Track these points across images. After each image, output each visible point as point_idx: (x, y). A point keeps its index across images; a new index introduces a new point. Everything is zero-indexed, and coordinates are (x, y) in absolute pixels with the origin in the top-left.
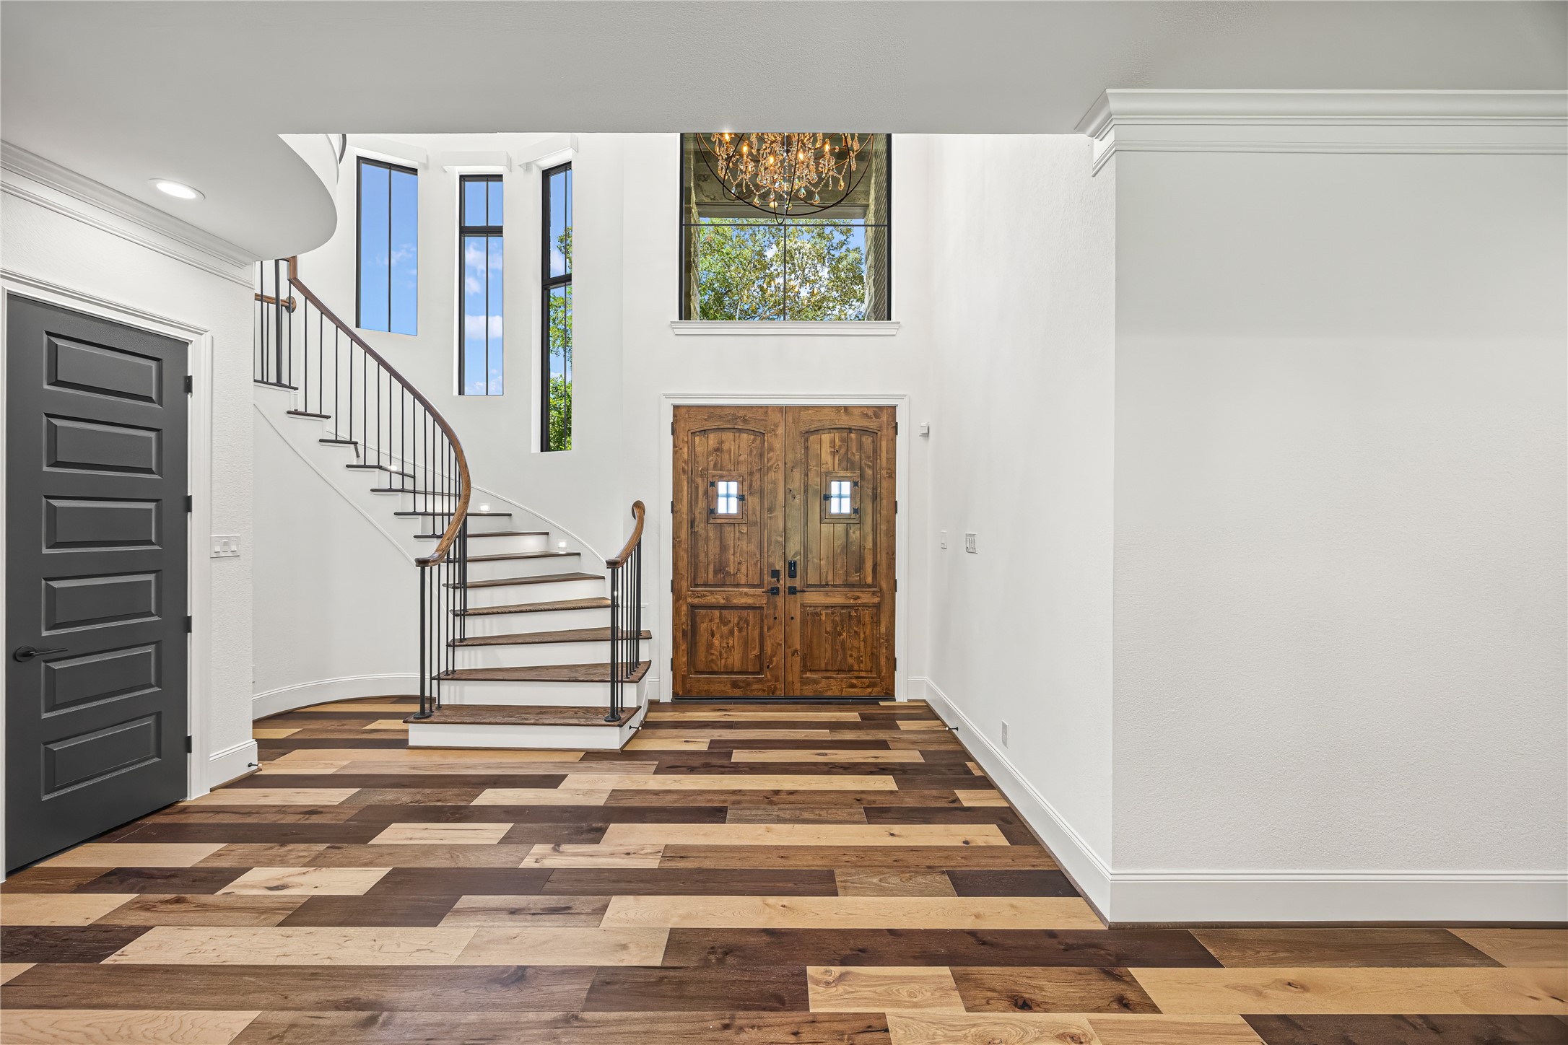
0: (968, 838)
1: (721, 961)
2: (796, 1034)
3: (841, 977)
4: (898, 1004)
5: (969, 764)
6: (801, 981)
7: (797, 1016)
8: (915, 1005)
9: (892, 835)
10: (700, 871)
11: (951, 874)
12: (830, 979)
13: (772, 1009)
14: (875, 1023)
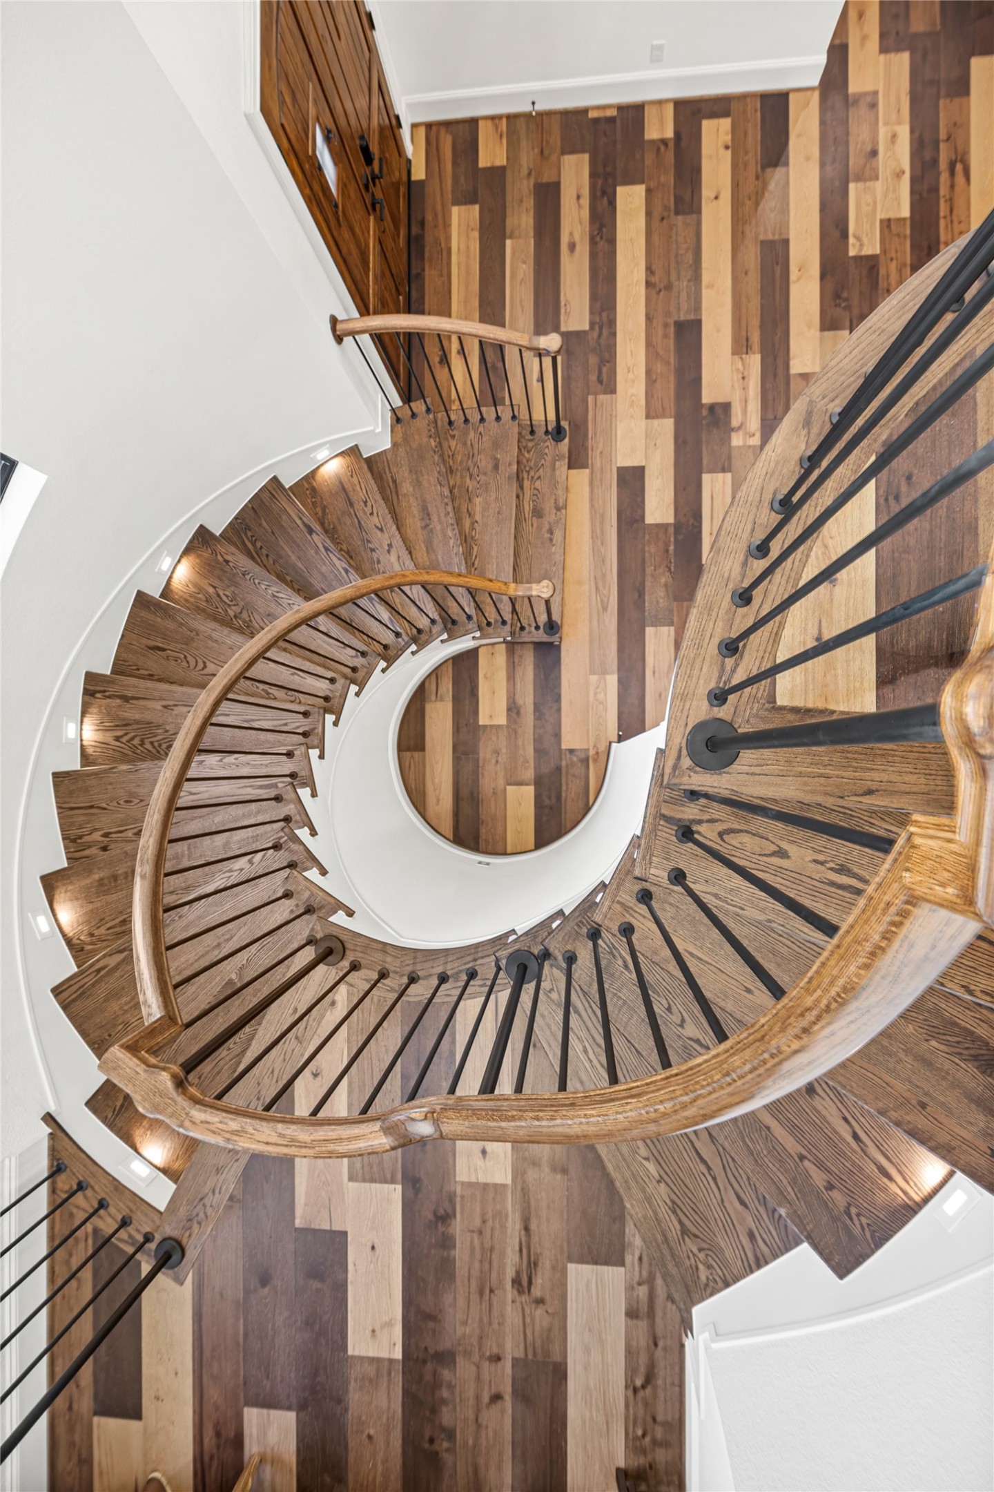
0: (720, 144)
1: (846, 300)
2: (892, 259)
3: (857, 238)
4: (874, 212)
5: (592, 115)
6: (859, 259)
7: (882, 260)
8: (875, 203)
9: (716, 198)
10: (762, 326)
11: (764, 167)
12: (858, 244)
13: (878, 273)
14: (886, 224)
